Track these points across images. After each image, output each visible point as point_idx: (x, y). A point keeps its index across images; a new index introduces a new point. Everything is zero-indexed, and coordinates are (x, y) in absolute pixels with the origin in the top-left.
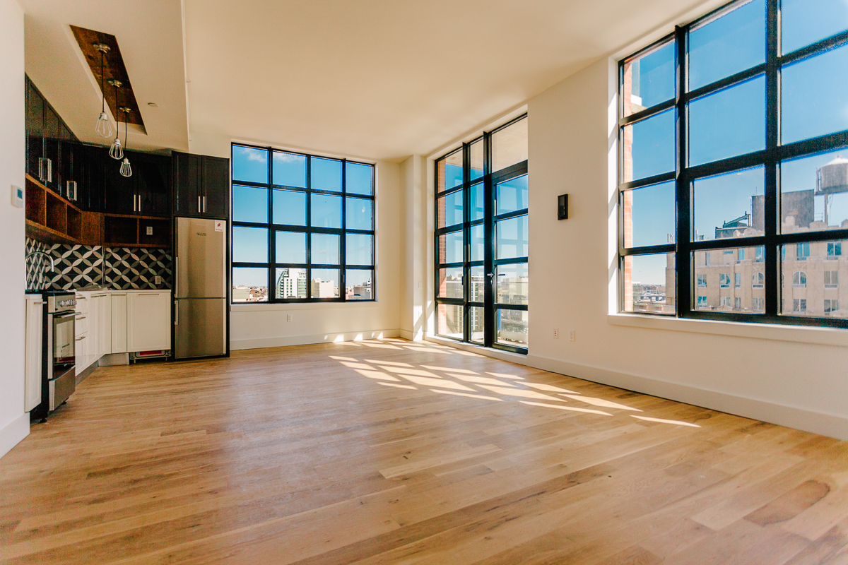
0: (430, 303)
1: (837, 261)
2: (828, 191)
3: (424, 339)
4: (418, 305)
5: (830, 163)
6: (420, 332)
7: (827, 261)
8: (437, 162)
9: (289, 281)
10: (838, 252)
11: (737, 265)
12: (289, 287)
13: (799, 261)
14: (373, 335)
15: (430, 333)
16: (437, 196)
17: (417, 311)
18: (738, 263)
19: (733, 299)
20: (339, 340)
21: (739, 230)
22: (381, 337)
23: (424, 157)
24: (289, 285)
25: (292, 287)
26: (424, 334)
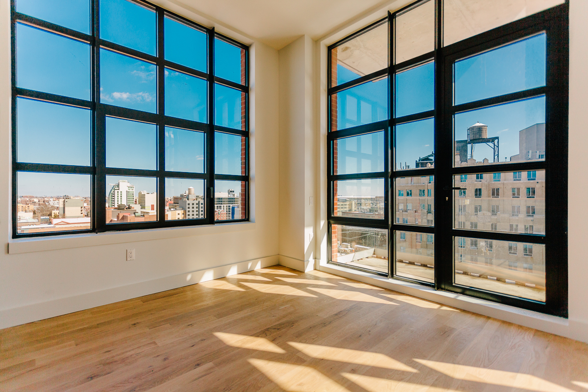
0: (323, 223)
1: (481, 183)
2: (474, 141)
3: (315, 269)
4: (309, 226)
5: (474, 125)
6: (311, 261)
7: (476, 182)
8: (331, 48)
9: (119, 193)
10: (481, 178)
11: (429, 184)
12: (120, 198)
13: (462, 182)
14: (250, 265)
15: (323, 262)
16: (331, 91)
17: (309, 233)
18: (430, 183)
19: (426, 205)
20: (207, 280)
21: (429, 162)
22: (258, 267)
23: (316, 41)
24: (120, 196)
25: (122, 198)
26: (315, 262)
